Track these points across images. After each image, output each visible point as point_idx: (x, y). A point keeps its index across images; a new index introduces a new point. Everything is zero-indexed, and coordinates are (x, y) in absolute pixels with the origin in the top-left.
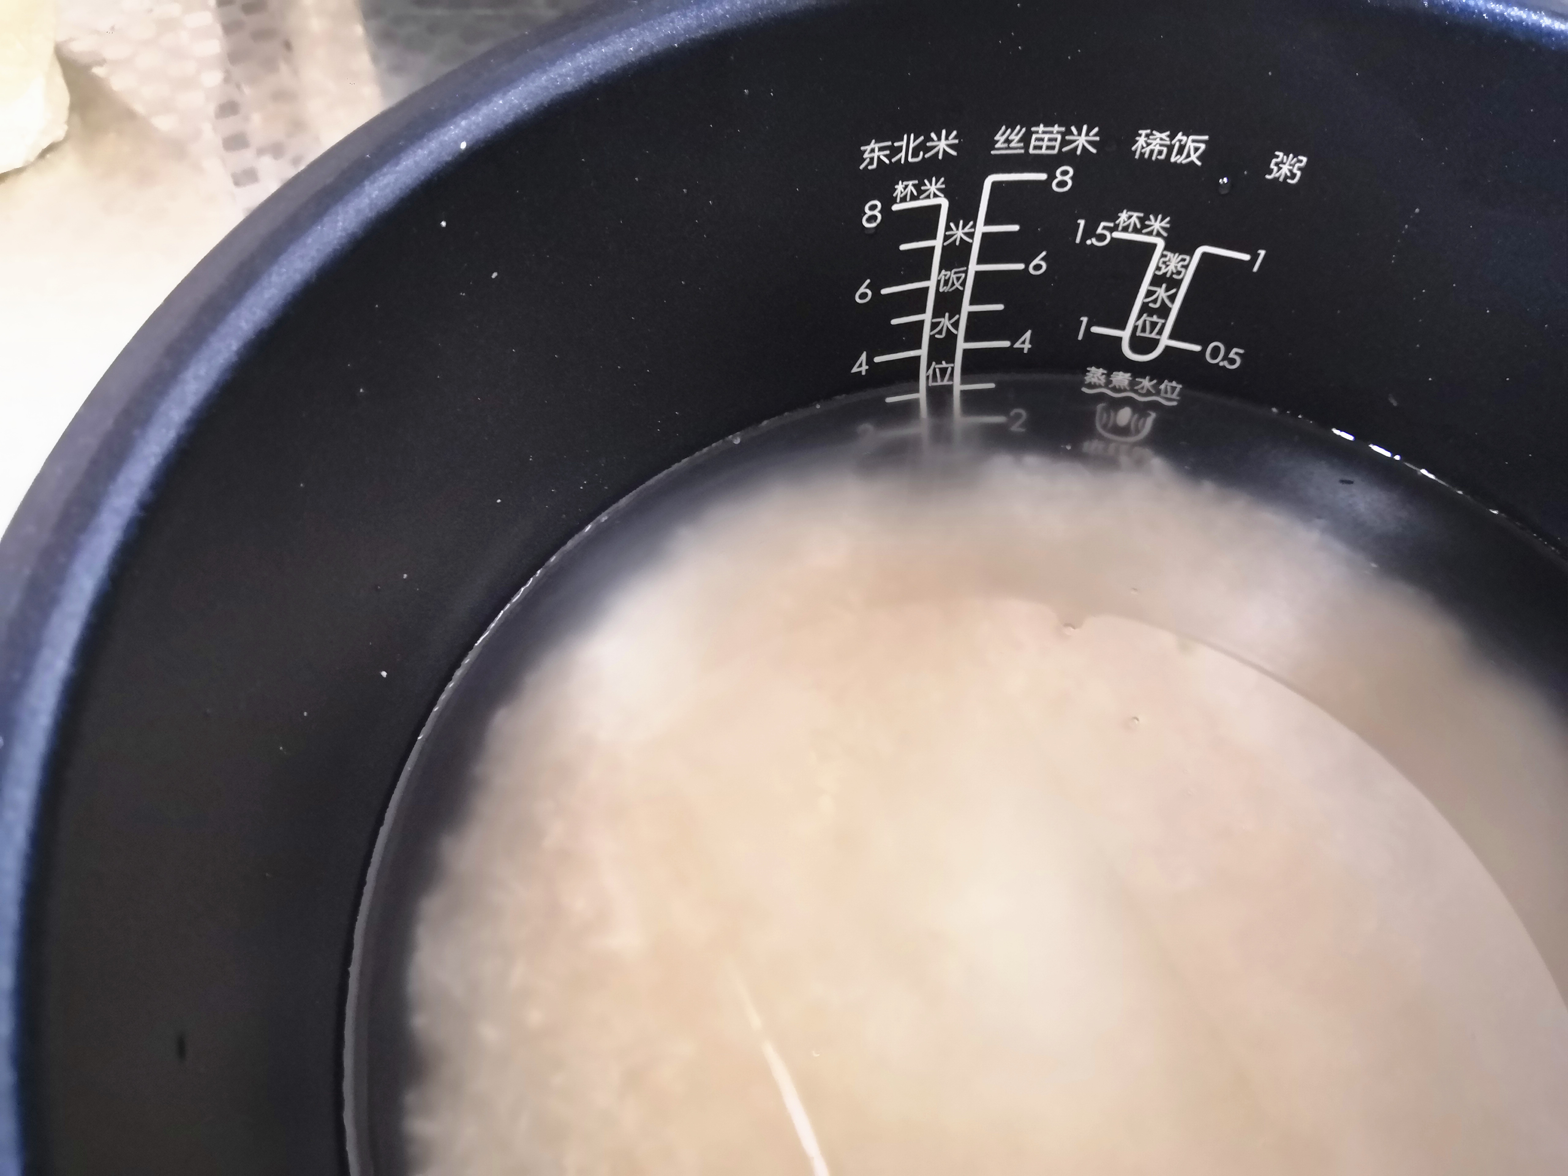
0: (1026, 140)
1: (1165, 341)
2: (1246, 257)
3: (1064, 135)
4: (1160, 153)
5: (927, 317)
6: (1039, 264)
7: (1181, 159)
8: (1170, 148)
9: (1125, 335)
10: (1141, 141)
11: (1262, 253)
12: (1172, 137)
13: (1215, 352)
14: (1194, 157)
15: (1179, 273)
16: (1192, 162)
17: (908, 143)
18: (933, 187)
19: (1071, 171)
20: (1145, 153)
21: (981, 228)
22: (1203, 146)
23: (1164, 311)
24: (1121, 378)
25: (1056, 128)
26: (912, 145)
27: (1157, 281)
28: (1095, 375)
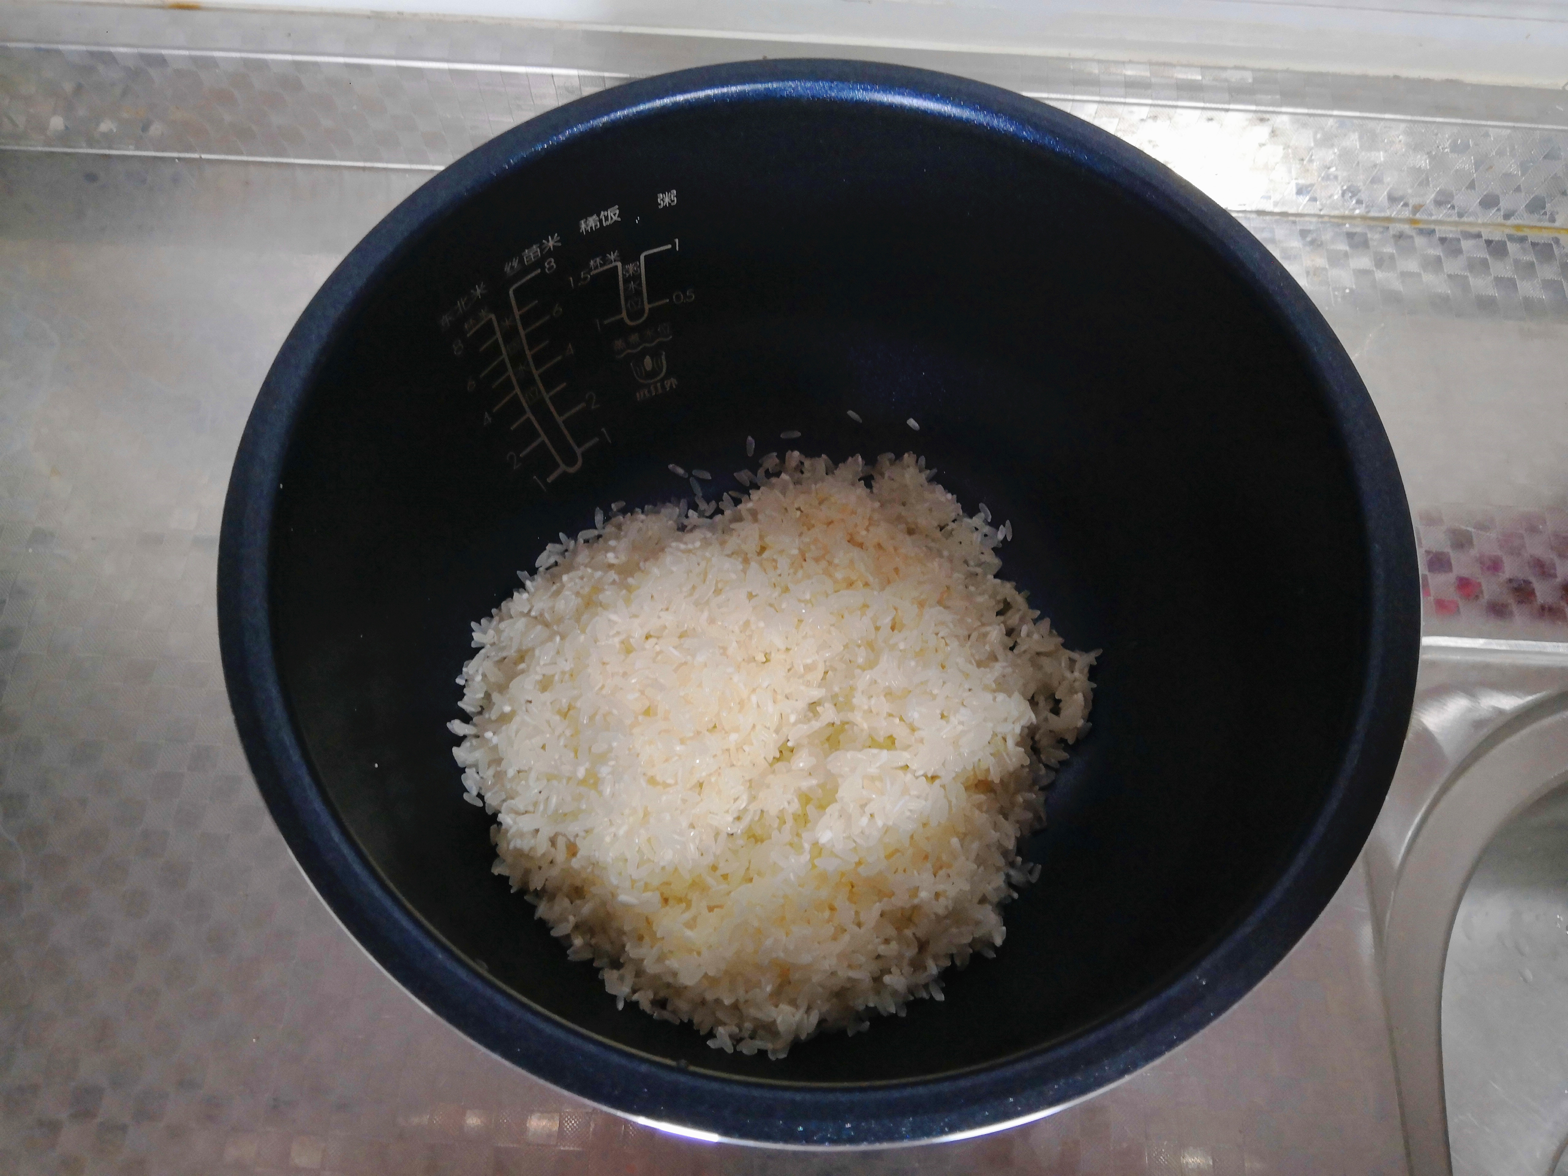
0: (521, 261)
1: (647, 307)
2: (669, 246)
3: (540, 247)
4: (596, 226)
5: (510, 372)
6: (558, 309)
7: (609, 222)
8: (601, 221)
9: (624, 315)
10: (583, 226)
11: (677, 241)
12: (599, 215)
13: (678, 297)
14: (615, 218)
15: (637, 271)
16: (616, 221)
17: (461, 304)
18: (483, 313)
19: (553, 260)
20: (588, 230)
21: (517, 313)
22: (617, 212)
23: (639, 293)
24: (634, 338)
25: (534, 247)
26: (463, 303)
27: (626, 281)
28: (619, 344)
